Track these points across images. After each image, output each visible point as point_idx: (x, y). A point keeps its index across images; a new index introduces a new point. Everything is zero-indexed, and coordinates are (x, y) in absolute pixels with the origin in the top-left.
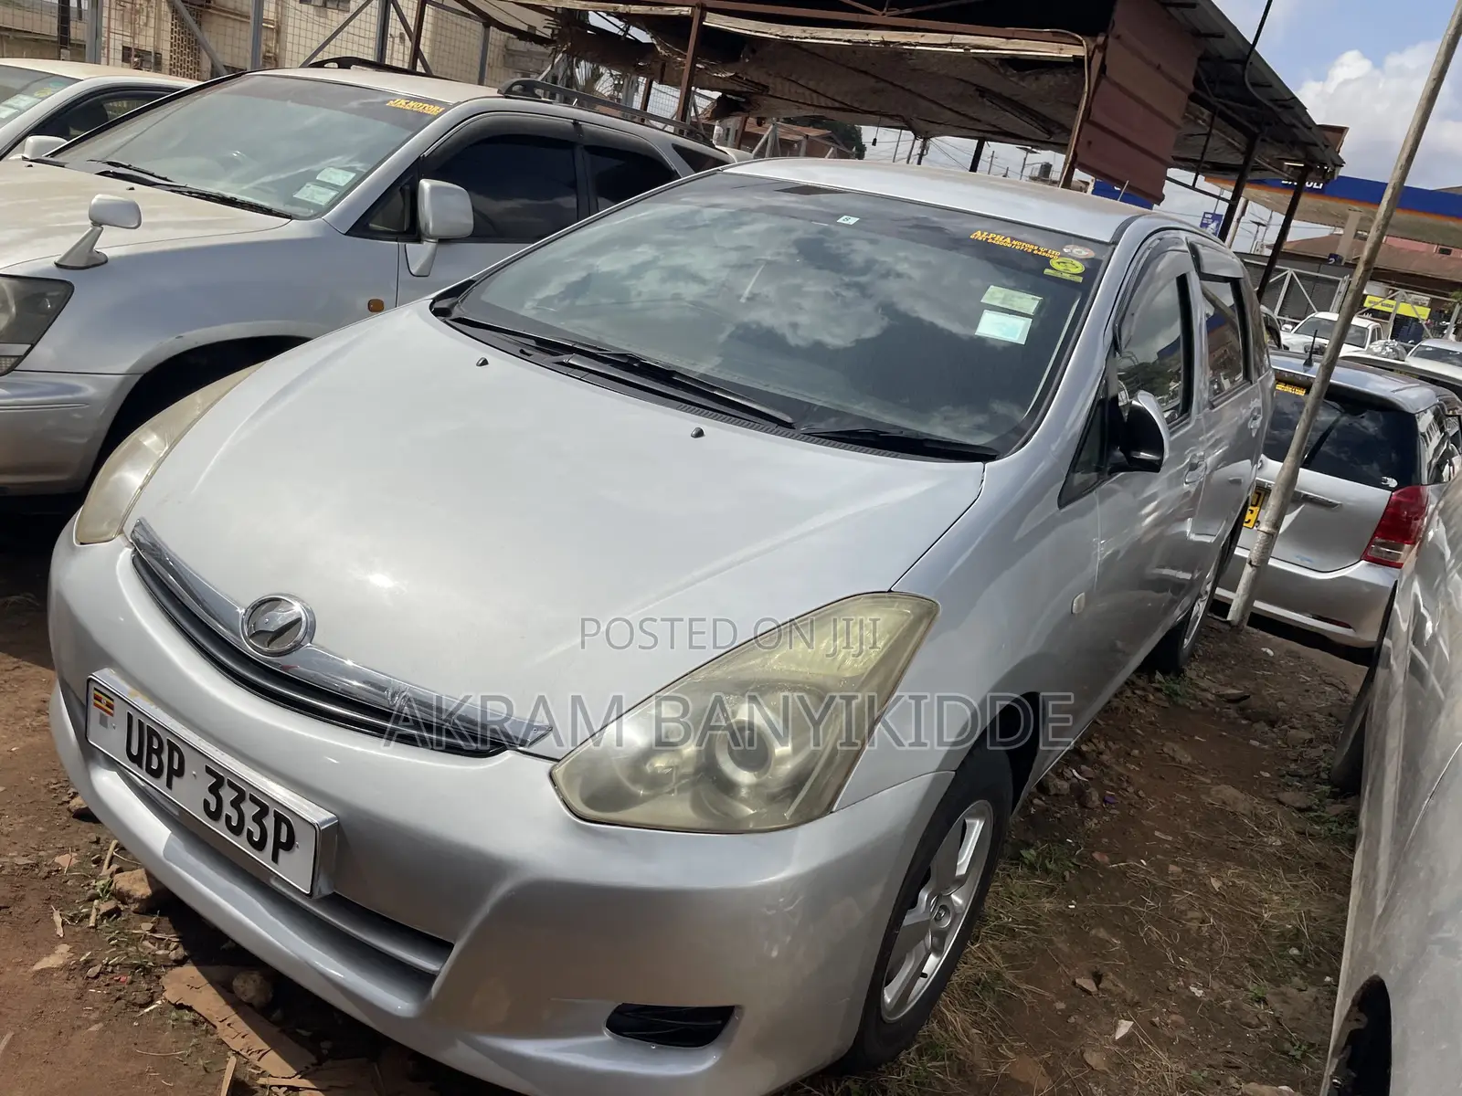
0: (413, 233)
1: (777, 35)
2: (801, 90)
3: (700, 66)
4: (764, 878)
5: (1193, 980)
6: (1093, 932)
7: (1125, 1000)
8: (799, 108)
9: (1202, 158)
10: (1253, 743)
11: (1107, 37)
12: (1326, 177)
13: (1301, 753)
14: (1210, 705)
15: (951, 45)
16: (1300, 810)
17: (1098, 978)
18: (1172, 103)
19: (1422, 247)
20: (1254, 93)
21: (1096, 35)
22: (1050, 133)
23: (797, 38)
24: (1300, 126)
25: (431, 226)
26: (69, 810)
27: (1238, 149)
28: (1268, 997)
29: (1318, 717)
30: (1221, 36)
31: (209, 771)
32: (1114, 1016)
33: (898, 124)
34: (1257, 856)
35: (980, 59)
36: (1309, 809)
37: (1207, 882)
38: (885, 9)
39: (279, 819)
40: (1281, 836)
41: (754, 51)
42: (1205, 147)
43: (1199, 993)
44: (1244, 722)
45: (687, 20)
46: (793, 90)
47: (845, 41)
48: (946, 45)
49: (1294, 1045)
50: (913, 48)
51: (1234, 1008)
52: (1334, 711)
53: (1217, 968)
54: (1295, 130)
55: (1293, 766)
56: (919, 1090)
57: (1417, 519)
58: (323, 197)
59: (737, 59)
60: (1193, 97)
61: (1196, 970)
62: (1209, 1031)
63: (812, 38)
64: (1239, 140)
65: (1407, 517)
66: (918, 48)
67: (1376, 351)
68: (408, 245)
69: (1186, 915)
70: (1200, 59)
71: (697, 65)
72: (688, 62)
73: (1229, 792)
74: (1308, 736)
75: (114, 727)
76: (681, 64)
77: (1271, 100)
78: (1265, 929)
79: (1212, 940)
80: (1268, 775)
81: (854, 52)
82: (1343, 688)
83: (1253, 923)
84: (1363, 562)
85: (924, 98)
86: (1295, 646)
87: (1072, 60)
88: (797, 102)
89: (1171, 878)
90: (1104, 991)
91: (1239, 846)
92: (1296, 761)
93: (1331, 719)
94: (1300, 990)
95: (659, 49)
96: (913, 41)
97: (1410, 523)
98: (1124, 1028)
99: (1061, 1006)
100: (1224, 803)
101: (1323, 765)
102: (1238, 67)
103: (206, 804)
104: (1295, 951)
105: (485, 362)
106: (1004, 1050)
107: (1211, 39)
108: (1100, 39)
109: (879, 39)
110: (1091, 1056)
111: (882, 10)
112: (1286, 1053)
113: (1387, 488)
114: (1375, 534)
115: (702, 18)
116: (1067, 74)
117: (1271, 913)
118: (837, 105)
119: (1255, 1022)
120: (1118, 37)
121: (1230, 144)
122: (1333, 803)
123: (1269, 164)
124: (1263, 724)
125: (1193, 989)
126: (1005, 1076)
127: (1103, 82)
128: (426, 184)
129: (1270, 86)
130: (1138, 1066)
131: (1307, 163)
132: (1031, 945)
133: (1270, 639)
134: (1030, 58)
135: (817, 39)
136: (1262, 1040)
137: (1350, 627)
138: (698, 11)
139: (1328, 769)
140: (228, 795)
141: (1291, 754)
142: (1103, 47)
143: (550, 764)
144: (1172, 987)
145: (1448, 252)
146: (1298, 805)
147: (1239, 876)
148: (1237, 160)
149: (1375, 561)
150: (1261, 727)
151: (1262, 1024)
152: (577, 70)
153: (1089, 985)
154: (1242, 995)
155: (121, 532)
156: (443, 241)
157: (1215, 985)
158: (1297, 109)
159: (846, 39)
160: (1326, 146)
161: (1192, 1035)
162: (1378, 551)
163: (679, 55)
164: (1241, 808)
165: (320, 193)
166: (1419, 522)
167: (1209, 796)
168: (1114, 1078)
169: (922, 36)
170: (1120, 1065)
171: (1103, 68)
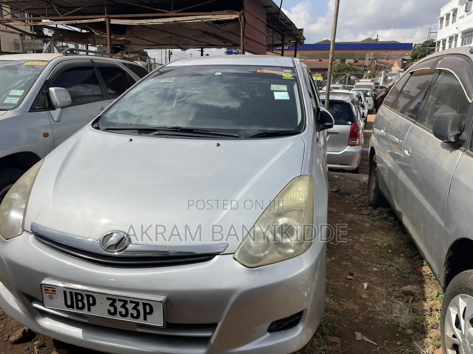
0: (51, 107)
1: (138, 23)
2: (142, 41)
3: (113, 37)
4: (299, 271)
5: (372, 267)
6: (343, 263)
7: (361, 278)
8: (141, 47)
9: (273, 43)
10: (347, 201)
11: (243, 11)
12: (302, 43)
13: (360, 200)
14: (331, 195)
15: (196, 19)
16: (368, 215)
17: (351, 275)
18: (263, 27)
19: (314, 60)
20: (281, 22)
21: (240, 11)
22: (225, 43)
23: (145, 23)
24: (294, 30)
25: (58, 103)
26: (10, 342)
27: (280, 39)
28: (392, 264)
29: (358, 190)
30: (271, 7)
31: (108, 299)
32: (361, 283)
33: (175, 47)
34: (366, 230)
35: (206, 23)
36: (370, 214)
37: (360, 240)
38: (172, 11)
39: (144, 305)
40: (368, 222)
41: (130, 30)
42: (273, 40)
43: (376, 269)
44: (342, 197)
45: (104, 23)
46: (139, 41)
47: (161, 22)
48: (195, 20)
49: (405, 274)
50: (184, 22)
51: (386, 270)
52: (361, 187)
53: (376, 262)
54: (292, 31)
55: (359, 204)
56: (329, 322)
57: (358, 131)
58: (15, 101)
59: (125, 33)
60: (267, 26)
61: (371, 264)
62: (384, 278)
63: (150, 23)
64: (280, 37)
65: (356, 131)
66: (186, 22)
67: (325, 90)
68: (51, 111)
69: (361, 251)
70: (267, 14)
71: (111, 37)
72: (108, 36)
73: (351, 215)
74: (358, 195)
75: (57, 298)
76: (106, 37)
77: (285, 24)
78: (380, 247)
79: (370, 255)
80: (355, 208)
81: (165, 26)
82: (358, 181)
83: (376, 247)
84: (348, 146)
85: (186, 38)
86: (341, 173)
87: (235, 19)
88: (141, 45)
89: (351, 243)
90: (356, 277)
91: (360, 229)
92: (359, 203)
93: (361, 189)
94: (399, 260)
95: (96, 33)
96: (184, 20)
97: (357, 133)
98: (366, 285)
99: (347, 285)
100: (351, 219)
101: (367, 202)
102: (276, 15)
103: (109, 311)
104: (390, 251)
105: (131, 140)
106: (342, 303)
107: (269, 8)
108: (242, 12)
109: (173, 20)
110: (363, 295)
111: (171, 11)
112: (404, 277)
113: (349, 125)
114: (349, 139)
115: (109, 21)
116: (234, 24)
117: (380, 243)
118: (155, 44)
119: (393, 272)
120: (246, 10)
121: (278, 38)
122: (375, 211)
123: (288, 42)
124: (347, 195)
125: (374, 269)
126: (346, 309)
127: (246, 25)
128: (52, 89)
129: (285, 20)
130: (374, 293)
131: (296, 40)
132: (331, 272)
133: (334, 173)
134: (221, 20)
135: (152, 23)
136: (397, 276)
137: (350, 165)
138: (107, 19)
139: (368, 202)
140: (118, 304)
141: (358, 201)
142: (243, 14)
143: (232, 255)
144: (369, 270)
145: (321, 61)
146: (367, 214)
147: (366, 236)
148: (281, 42)
149: (351, 145)
150: (346, 196)
151: (394, 272)
152: (44, 47)
153: (351, 277)
154: (385, 266)
155: (24, 230)
156: (62, 108)
157: (378, 266)
158: (293, 25)
159: (162, 22)
160: (301, 35)
161: (381, 281)
162: (351, 142)
163: (104, 34)
164: (355, 219)
165: (13, 99)
166: (359, 132)
167: (346, 218)
168: (371, 299)
169: (187, 18)
170: (371, 295)
171: (245, 20)
